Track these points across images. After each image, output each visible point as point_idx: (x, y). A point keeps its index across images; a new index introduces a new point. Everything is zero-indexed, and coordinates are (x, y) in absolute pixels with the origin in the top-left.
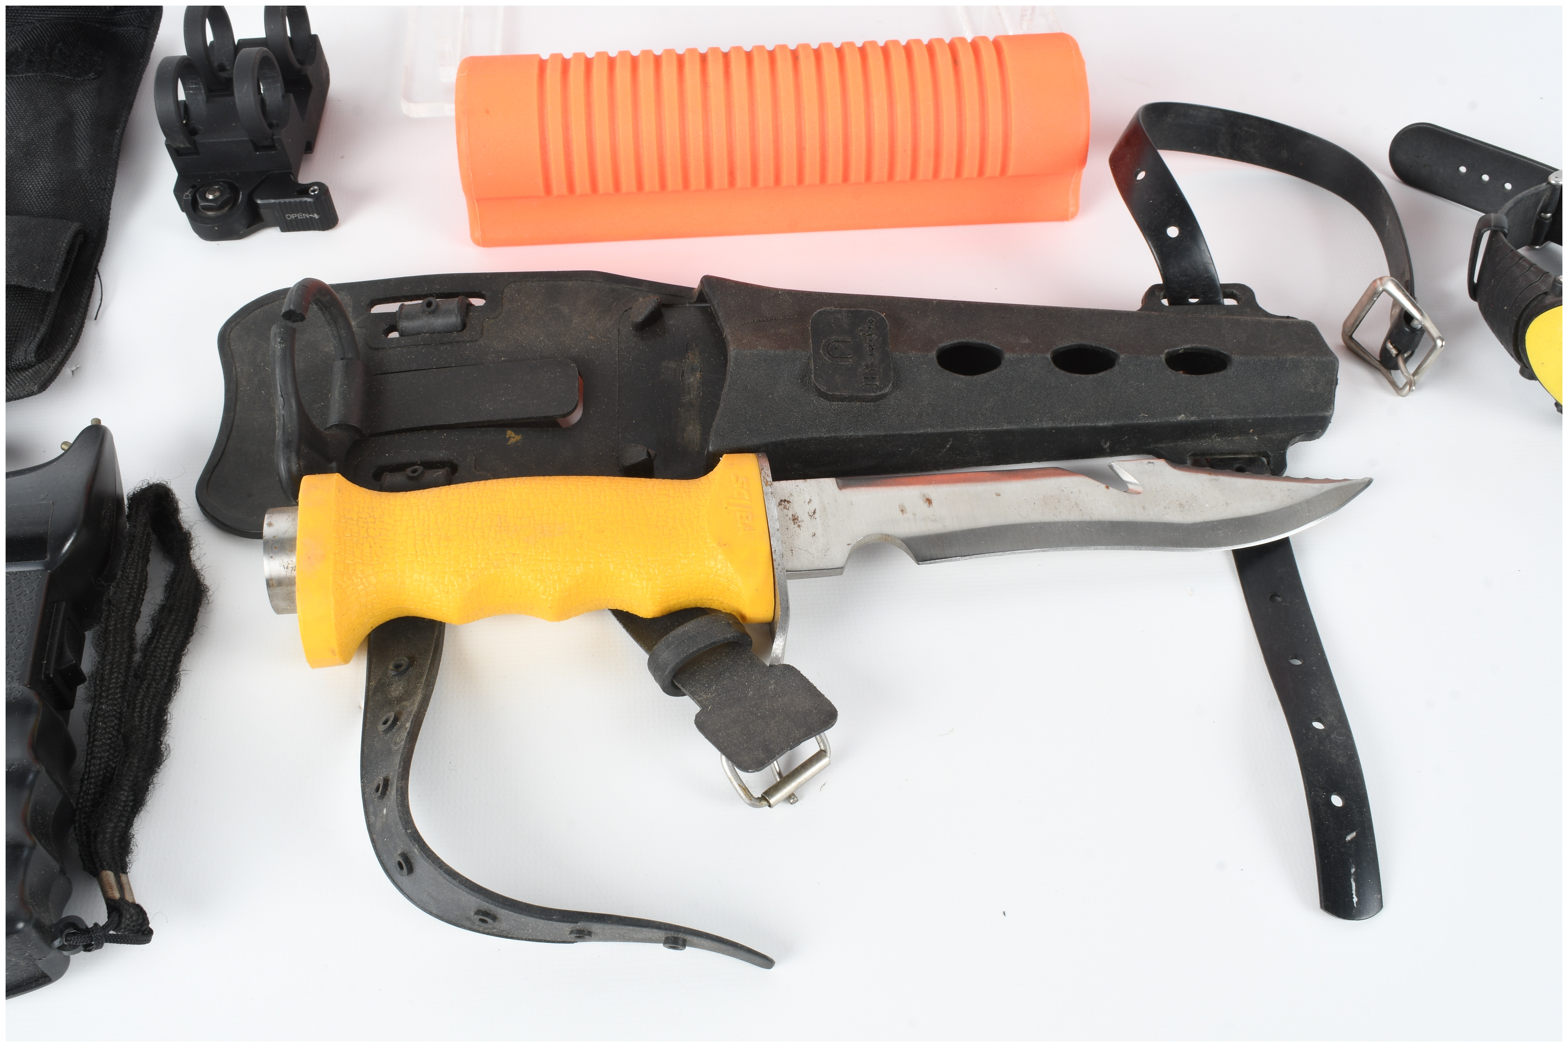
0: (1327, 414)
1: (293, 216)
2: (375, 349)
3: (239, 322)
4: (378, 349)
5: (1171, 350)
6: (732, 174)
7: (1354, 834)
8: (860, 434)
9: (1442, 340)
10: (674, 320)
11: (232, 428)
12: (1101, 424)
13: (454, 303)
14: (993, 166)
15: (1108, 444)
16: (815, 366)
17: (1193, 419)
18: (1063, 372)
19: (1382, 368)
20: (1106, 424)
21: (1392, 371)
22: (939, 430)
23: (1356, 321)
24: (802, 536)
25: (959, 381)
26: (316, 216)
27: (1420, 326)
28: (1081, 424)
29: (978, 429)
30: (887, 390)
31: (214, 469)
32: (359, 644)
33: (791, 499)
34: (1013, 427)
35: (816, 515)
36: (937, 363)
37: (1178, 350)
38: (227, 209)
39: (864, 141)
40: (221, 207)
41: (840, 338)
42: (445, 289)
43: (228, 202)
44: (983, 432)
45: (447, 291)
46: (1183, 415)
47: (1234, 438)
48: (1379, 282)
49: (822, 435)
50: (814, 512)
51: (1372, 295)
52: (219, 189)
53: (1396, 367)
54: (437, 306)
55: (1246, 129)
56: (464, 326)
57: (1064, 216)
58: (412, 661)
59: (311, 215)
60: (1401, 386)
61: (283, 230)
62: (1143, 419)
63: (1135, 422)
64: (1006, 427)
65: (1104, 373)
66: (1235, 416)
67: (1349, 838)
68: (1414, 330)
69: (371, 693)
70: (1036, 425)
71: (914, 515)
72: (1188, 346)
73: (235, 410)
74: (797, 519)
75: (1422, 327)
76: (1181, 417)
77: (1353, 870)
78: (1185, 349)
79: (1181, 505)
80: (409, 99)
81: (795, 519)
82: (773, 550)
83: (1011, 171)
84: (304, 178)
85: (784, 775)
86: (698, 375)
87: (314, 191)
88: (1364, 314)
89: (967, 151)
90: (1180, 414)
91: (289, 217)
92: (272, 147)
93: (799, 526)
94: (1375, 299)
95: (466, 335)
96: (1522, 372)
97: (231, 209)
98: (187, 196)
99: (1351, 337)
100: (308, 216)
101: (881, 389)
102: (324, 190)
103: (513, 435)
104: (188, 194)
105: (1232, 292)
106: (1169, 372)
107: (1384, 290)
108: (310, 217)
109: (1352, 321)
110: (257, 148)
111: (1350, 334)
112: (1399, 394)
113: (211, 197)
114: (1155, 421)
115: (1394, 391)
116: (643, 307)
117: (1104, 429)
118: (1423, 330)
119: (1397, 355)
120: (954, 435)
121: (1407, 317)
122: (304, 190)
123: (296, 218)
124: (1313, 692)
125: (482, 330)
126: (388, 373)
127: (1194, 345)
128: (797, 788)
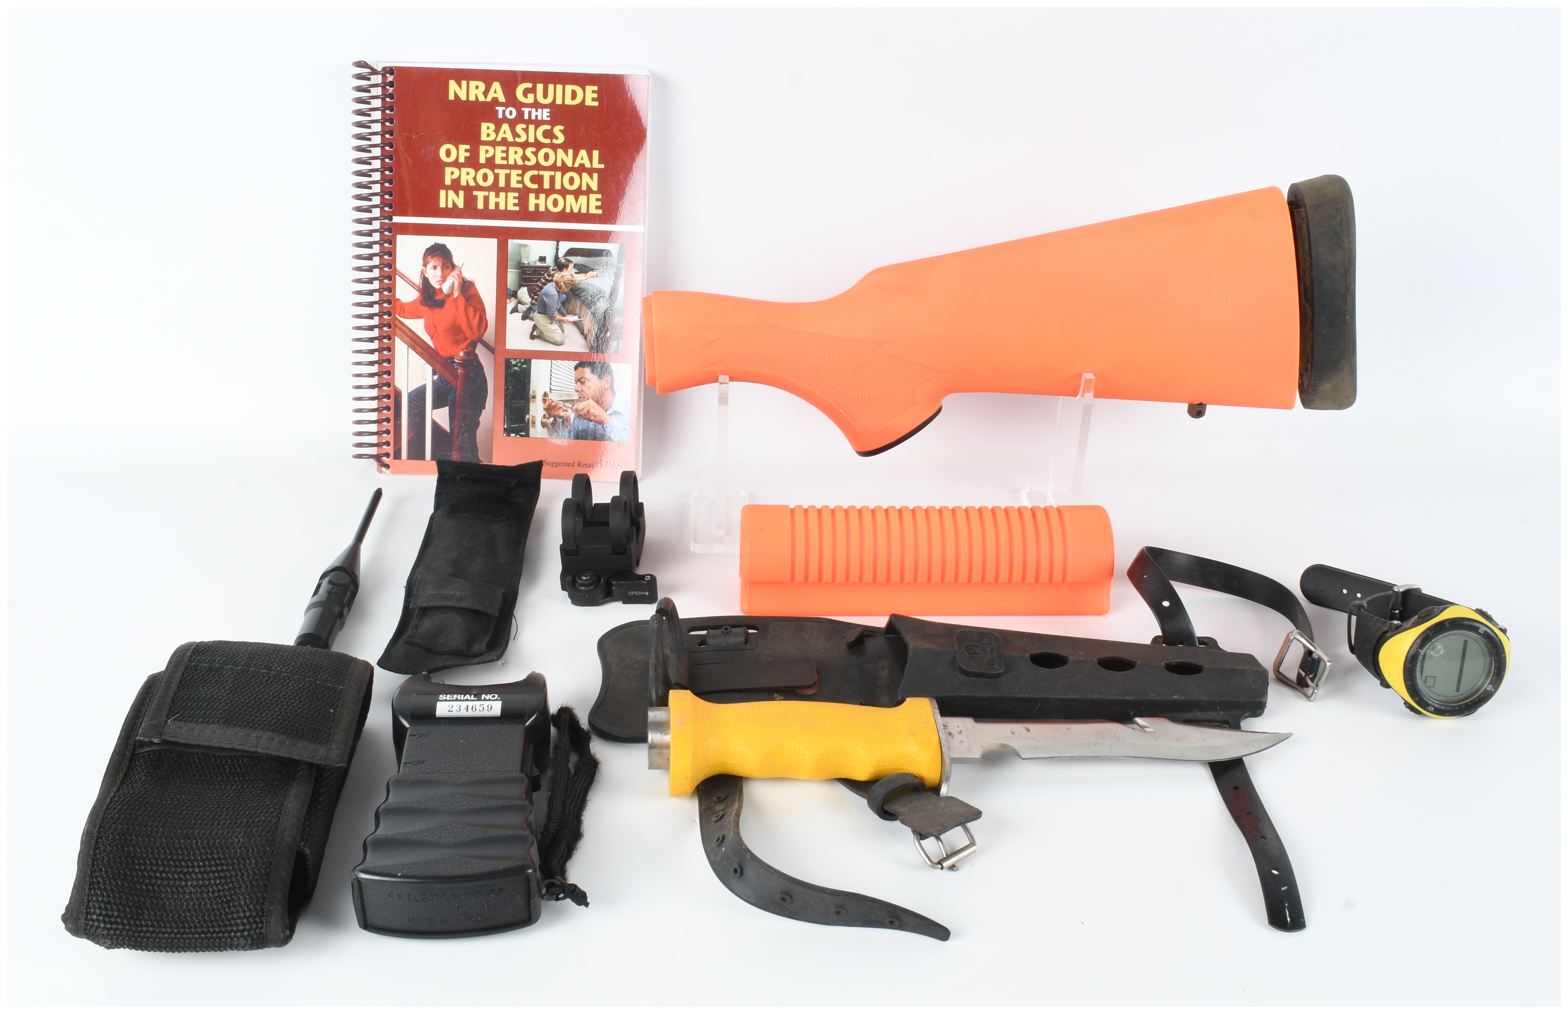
0: (1264, 701)
1: (633, 593)
2: (693, 652)
3: (610, 636)
4: (694, 652)
5: (1168, 662)
6: (902, 574)
7: (1286, 887)
8: (986, 695)
9: (1330, 662)
10: (871, 645)
11: (608, 688)
12: (1128, 698)
13: (740, 630)
14: (1058, 577)
15: (1133, 712)
16: (959, 657)
17: (1182, 698)
18: (1104, 669)
19: (1299, 688)
20: (1130, 698)
21: (1305, 688)
22: (1032, 695)
23: (1280, 659)
24: (955, 742)
25: (1043, 671)
26: (647, 593)
27: (1317, 657)
28: (1116, 698)
29: (1055, 697)
30: (1001, 671)
31: (599, 706)
32: (691, 792)
33: (947, 725)
34: (1076, 697)
35: (962, 733)
36: (1030, 660)
37: (1172, 663)
38: (592, 587)
39: (981, 556)
40: (591, 585)
41: (973, 644)
42: (735, 623)
43: (596, 582)
44: (1058, 699)
45: (736, 624)
46: (1176, 696)
47: (1208, 713)
48: (1291, 634)
49: (964, 694)
50: (961, 731)
51: (1287, 642)
52: (590, 576)
53: (1307, 686)
54: (730, 631)
55: (1211, 568)
56: (746, 642)
57: (1100, 613)
58: (726, 797)
59: (644, 593)
60: (1310, 695)
61: (623, 603)
62: (1153, 696)
63: (1148, 698)
64: (1072, 696)
65: (1128, 671)
66: (1208, 698)
67: (1283, 889)
68: (1314, 660)
69: (702, 812)
70: (1089, 696)
71: (1020, 735)
72: (1178, 661)
73: (609, 679)
74: (951, 734)
75: (1318, 658)
76: (1176, 697)
77: (1286, 905)
78: (1176, 662)
79: (1177, 739)
80: (695, 541)
81: (950, 734)
82: (941, 738)
83: (1068, 580)
84: (641, 571)
85: (948, 854)
86: (887, 671)
87: (648, 578)
88: (1284, 655)
89: (1042, 565)
90: (1175, 695)
91: (630, 593)
92: (624, 553)
93: (953, 737)
94: (1289, 644)
95: (748, 646)
96: (1382, 684)
97: (595, 587)
98: (569, 579)
99: (1278, 671)
100: (642, 594)
101: (998, 671)
102: (653, 579)
103: (778, 696)
104: (569, 578)
105: (1204, 641)
106: (1167, 672)
107: (1294, 638)
108: (643, 594)
109: (1278, 661)
110: (615, 553)
111: (1277, 669)
112: (1310, 701)
113: (585, 578)
114: (1160, 698)
115: (1306, 699)
116: (852, 636)
117: (1130, 701)
118: (1319, 660)
119: (1305, 676)
120: (1042, 700)
121: (1309, 653)
122: (642, 577)
123: (634, 594)
124: (1259, 825)
125: (757, 644)
126: (701, 664)
127: (1181, 660)
128: (958, 861)
